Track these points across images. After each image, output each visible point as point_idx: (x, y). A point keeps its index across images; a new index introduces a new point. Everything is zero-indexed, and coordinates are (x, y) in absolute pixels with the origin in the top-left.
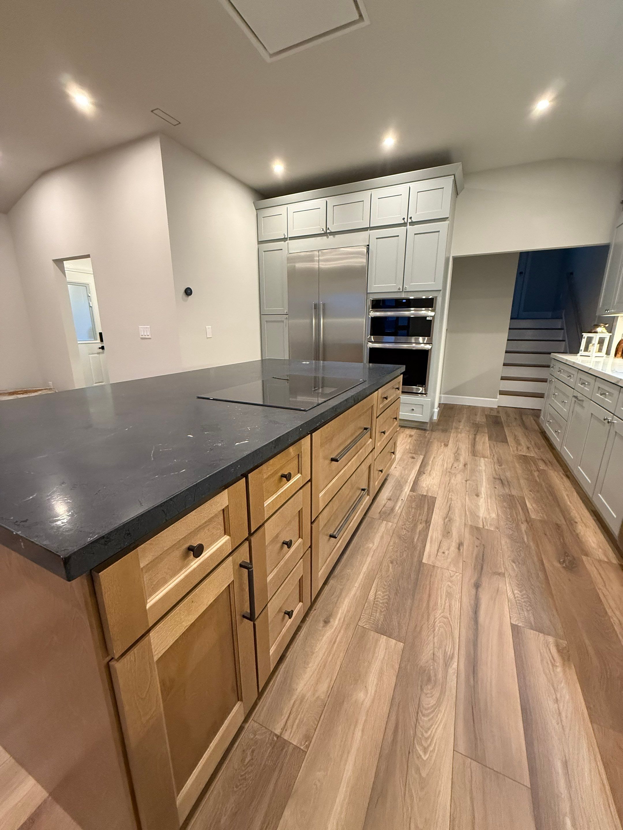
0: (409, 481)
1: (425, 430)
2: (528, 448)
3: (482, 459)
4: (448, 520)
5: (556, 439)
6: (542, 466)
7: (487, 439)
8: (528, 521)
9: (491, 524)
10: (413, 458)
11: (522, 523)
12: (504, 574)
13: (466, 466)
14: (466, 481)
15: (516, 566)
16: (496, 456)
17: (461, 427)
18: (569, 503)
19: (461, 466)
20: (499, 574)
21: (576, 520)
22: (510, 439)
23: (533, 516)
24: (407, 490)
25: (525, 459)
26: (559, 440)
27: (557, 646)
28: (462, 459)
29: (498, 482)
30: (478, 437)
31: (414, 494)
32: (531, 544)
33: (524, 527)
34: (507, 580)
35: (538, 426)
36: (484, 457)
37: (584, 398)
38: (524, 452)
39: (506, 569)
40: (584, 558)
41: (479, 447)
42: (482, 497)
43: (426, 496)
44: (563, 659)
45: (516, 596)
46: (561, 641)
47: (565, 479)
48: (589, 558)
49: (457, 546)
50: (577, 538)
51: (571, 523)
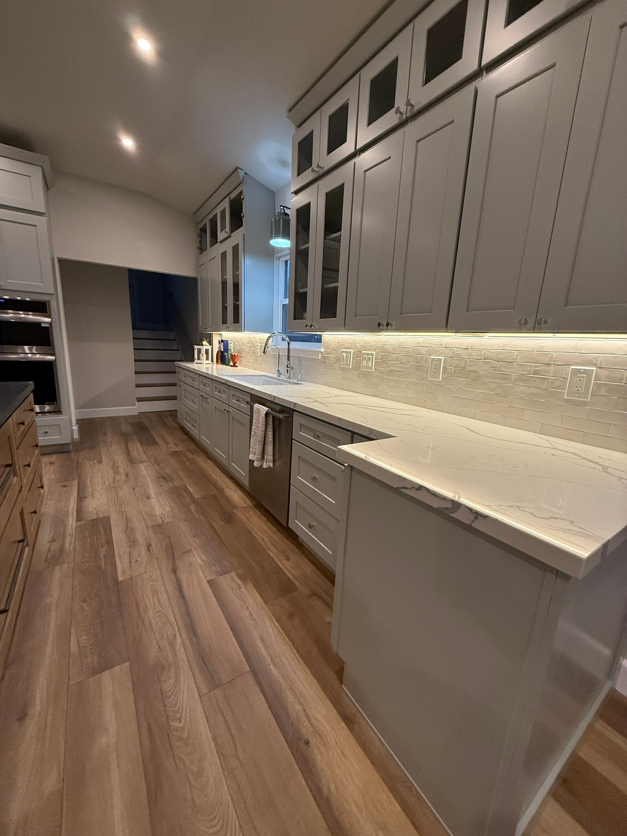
0: (70, 512)
1: (68, 452)
2: (176, 444)
3: (141, 464)
4: (129, 530)
5: (194, 432)
6: (190, 456)
7: (139, 445)
8: (194, 501)
9: (168, 517)
10: (65, 486)
11: (190, 505)
12: (191, 549)
13: (129, 476)
14: (134, 489)
15: (197, 539)
16: (152, 458)
17: (109, 440)
18: (215, 477)
19: (123, 477)
20: (187, 552)
21: (223, 488)
22: (159, 440)
23: (196, 496)
24: (72, 522)
25: (176, 454)
26: (197, 432)
27: (238, 575)
28: (121, 470)
29: (161, 479)
30: (130, 445)
31: (82, 522)
32: (202, 517)
33: (192, 507)
34: (195, 553)
35: (178, 424)
36: (142, 462)
37: (207, 396)
38: (174, 449)
39: (191, 545)
40: (235, 511)
41: (134, 455)
42: (153, 498)
43: (96, 519)
44: (243, 580)
45: (204, 560)
46: (239, 571)
47: (208, 460)
48: (237, 509)
49: (147, 548)
50: (228, 500)
51: (221, 491)
